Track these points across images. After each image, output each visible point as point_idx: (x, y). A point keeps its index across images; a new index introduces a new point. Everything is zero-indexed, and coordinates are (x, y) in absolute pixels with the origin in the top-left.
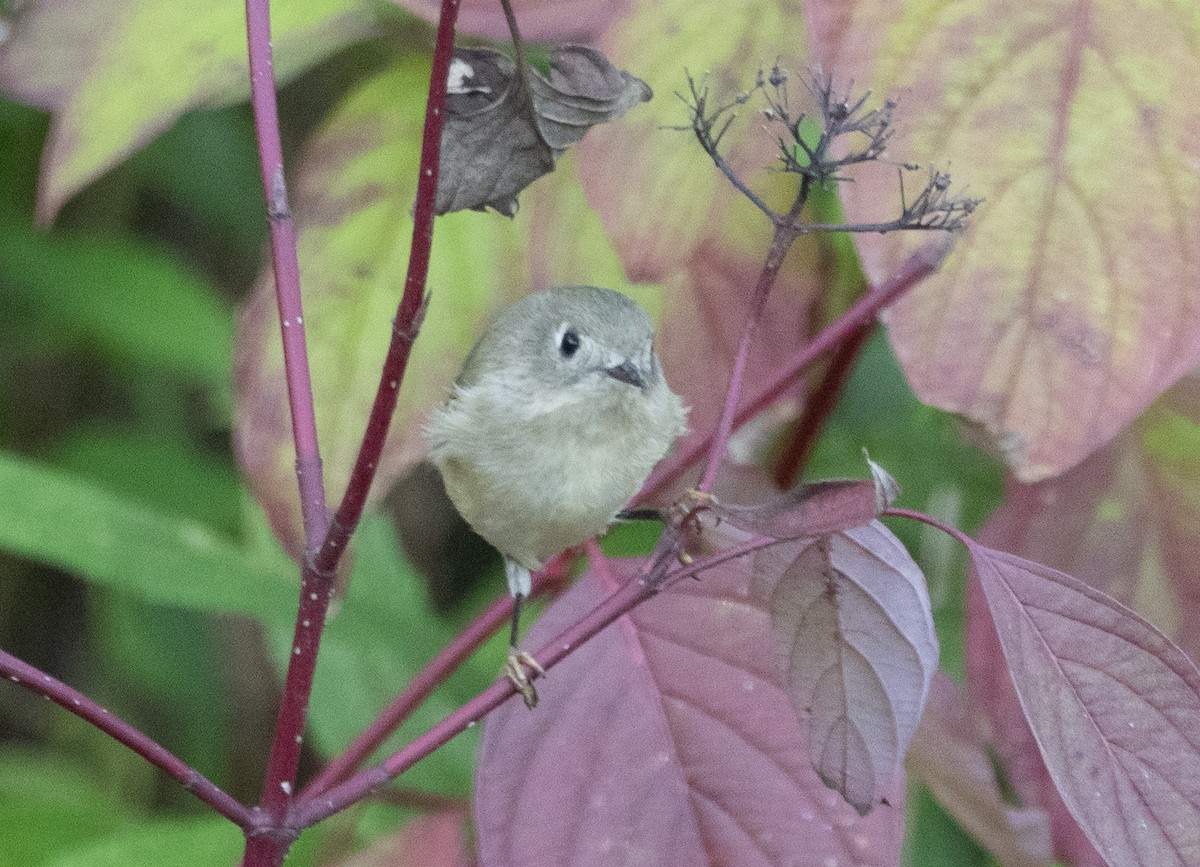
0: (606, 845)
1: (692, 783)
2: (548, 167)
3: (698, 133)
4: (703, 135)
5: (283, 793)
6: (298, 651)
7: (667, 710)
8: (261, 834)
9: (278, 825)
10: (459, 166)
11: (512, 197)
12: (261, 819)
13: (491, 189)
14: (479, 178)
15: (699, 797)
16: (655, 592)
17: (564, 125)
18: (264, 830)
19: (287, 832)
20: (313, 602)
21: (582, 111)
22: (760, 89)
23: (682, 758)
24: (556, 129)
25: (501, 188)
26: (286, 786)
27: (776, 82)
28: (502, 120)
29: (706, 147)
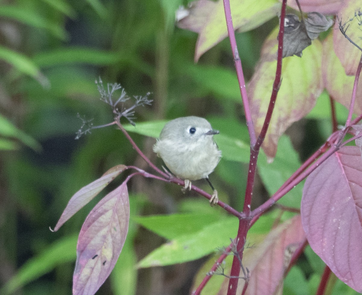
0: (334, 220)
1: (356, 204)
2: (310, 44)
3: (341, 30)
4: (342, 30)
5: (249, 208)
6: (250, 171)
7: (350, 185)
8: (243, 219)
9: (247, 216)
10: (288, 45)
11: (301, 52)
12: (243, 216)
13: (296, 50)
14: (293, 48)
15: (358, 208)
16: (339, 149)
17: (314, 33)
18: (244, 218)
19: (250, 218)
20: (254, 159)
21: (318, 29)
22: (355, 17)
23: (354, 198)
24: (312, 34)
25: (298, 50)
26: (249, 206)
27: (359, 15)
28: (298, 33)
29: (343, 33)
